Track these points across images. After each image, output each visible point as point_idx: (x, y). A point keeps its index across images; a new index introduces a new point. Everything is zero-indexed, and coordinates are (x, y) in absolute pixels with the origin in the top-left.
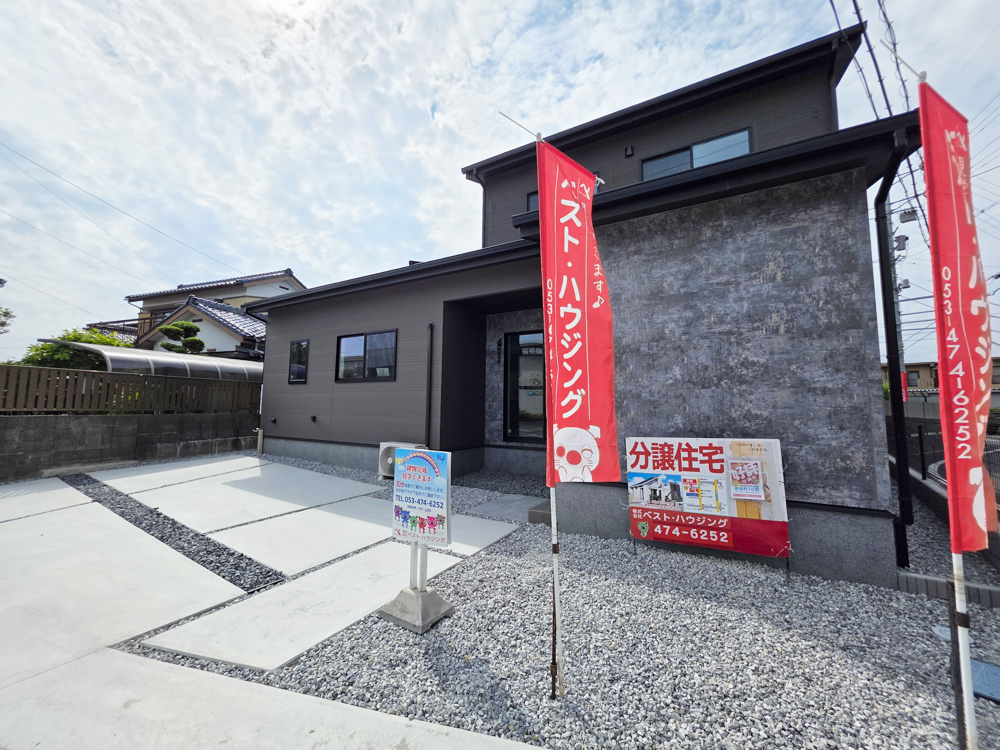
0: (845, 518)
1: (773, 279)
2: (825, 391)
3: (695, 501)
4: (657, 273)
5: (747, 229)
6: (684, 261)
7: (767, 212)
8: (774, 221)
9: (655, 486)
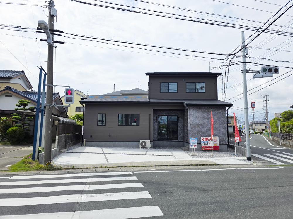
0: (224, 145)
1: (217, 117)
2: (222, 131)
3: (210, 144)
4: (204, 114)
5: (215, 111)
6: (208, 113)
7: (217, 109)
8: (218, 110)
9: (205, 143)
